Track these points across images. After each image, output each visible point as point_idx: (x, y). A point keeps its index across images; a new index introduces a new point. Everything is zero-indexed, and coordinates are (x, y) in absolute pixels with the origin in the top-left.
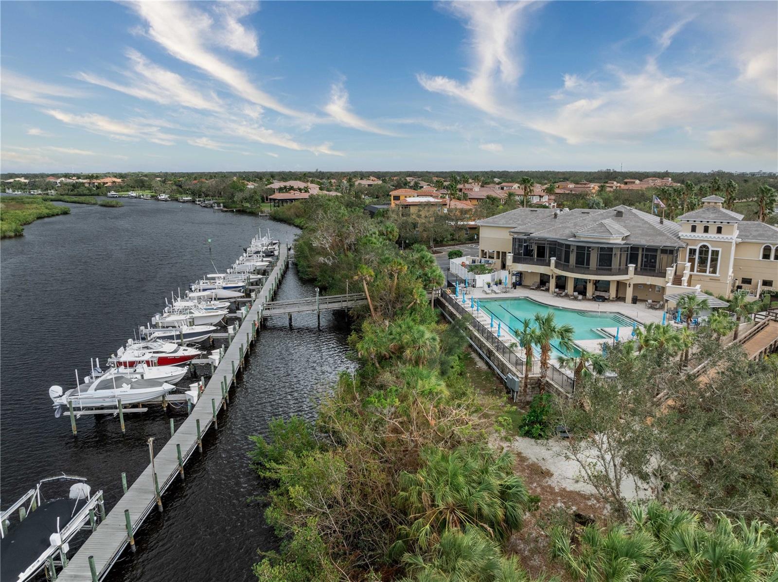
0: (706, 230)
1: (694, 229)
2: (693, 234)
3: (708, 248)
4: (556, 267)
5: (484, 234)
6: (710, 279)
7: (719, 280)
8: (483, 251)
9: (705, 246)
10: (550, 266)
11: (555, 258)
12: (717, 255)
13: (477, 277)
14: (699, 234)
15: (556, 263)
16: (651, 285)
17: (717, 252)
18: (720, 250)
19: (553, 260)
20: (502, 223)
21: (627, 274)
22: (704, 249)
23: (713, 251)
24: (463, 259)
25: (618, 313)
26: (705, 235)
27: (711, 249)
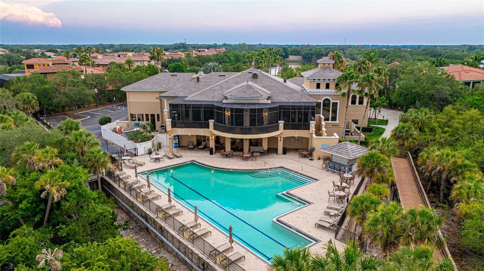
0: (328, 86)
1: (318, 86)
2: (318, 90)
3: (329, 101)
4: (215, 129)
5: (130, 99)
6: (332, 126)
7: (339, 126)
8: (131, 115)
9: (327, 100)
10: (209, 128)
11: (213, 121)
12: (336, 106)
13: (138, 145)
14: (323, 90)
15: (214, 125)
16: (299, 137)
17: (337, 103)
18: (338, 102)
19: (211, 122)
20: (148, 87)
21: (278, 130)
22: (327, 102)
23: (333, 103)
24: (114, 125)
25: (281, 167)
26: (327, 90)
27: (332, 101)
